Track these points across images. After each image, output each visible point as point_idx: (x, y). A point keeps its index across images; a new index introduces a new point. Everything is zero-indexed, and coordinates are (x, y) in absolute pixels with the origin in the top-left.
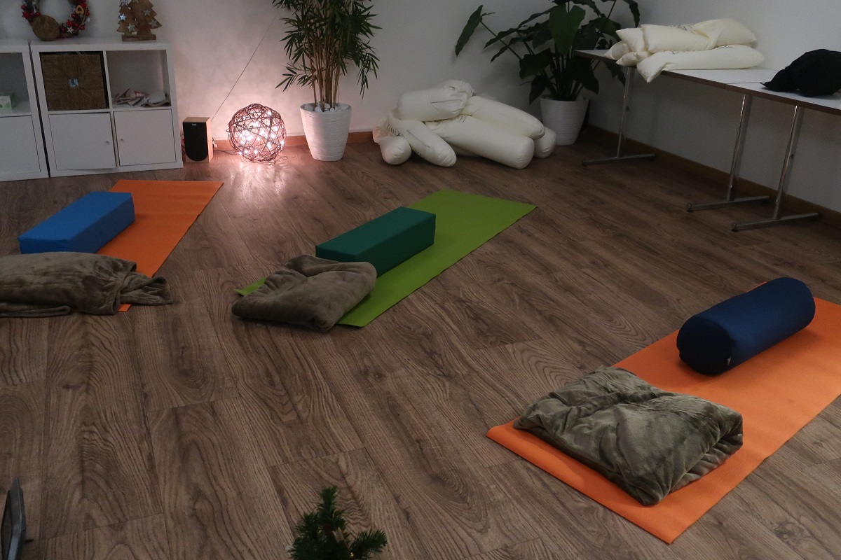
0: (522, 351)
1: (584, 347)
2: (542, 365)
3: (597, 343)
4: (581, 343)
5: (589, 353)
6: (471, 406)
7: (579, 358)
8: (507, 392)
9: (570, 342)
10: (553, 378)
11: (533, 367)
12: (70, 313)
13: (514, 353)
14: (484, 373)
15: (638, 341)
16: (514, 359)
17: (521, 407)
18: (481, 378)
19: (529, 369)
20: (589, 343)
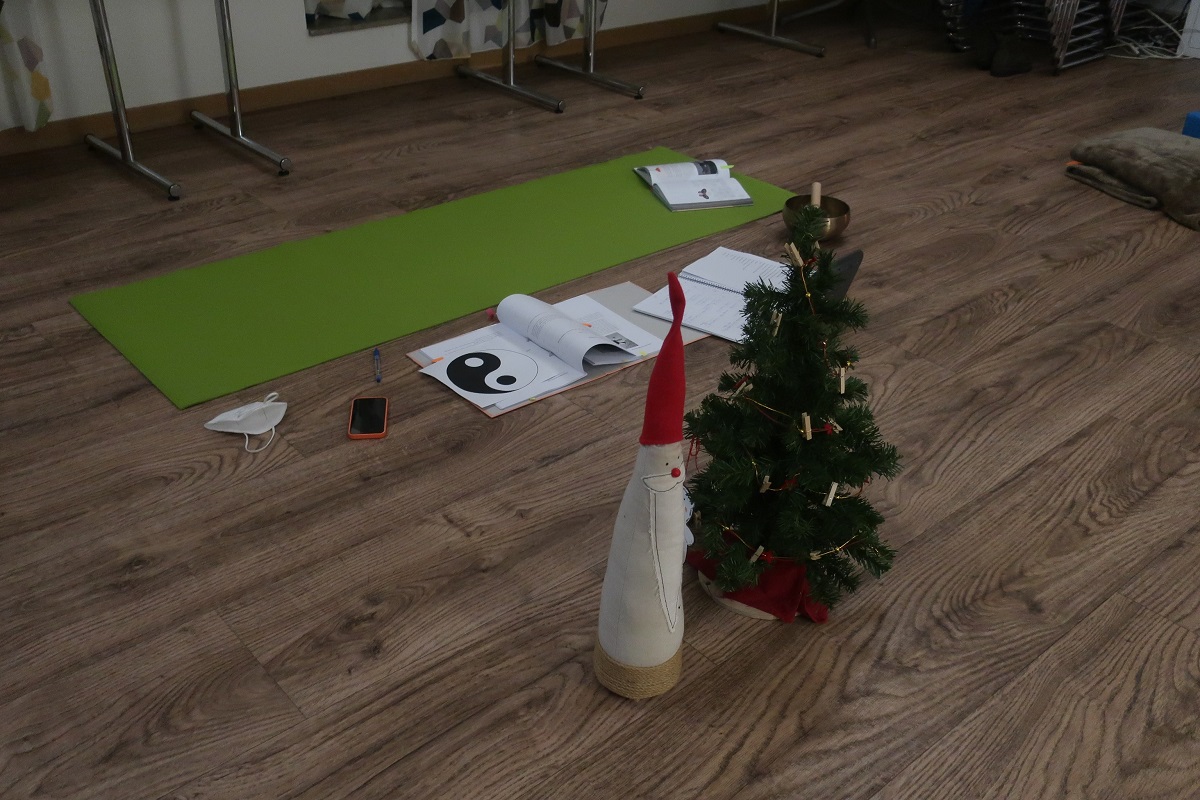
12: (1154, 209)
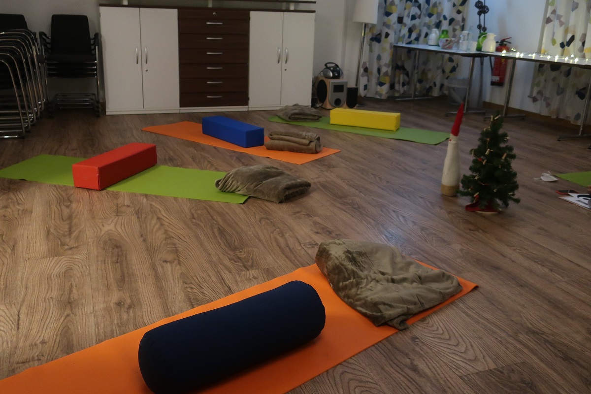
0: (476, 359)
1: (412, 363)
2: (453, 342)
3: (398, 369)
4: (415, 369)
5: (407, 355)
6: (500, 307)
7: (417, 349)
8: (476, 317)
9: (427, 371)
10: (440, 328)
11: (460, 340)
13: (484, 356)
14: (503, 335)
15: (352, 371)
16: (481, 349)
17: (461, 305)
18: (502, 329)
19: (464, 337)
20: (406, 370)
